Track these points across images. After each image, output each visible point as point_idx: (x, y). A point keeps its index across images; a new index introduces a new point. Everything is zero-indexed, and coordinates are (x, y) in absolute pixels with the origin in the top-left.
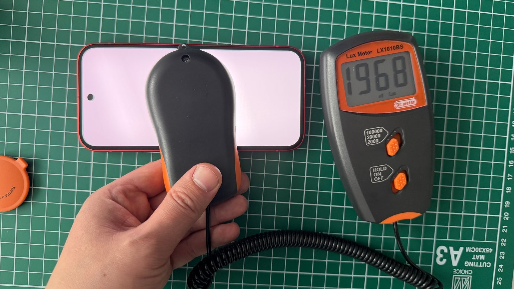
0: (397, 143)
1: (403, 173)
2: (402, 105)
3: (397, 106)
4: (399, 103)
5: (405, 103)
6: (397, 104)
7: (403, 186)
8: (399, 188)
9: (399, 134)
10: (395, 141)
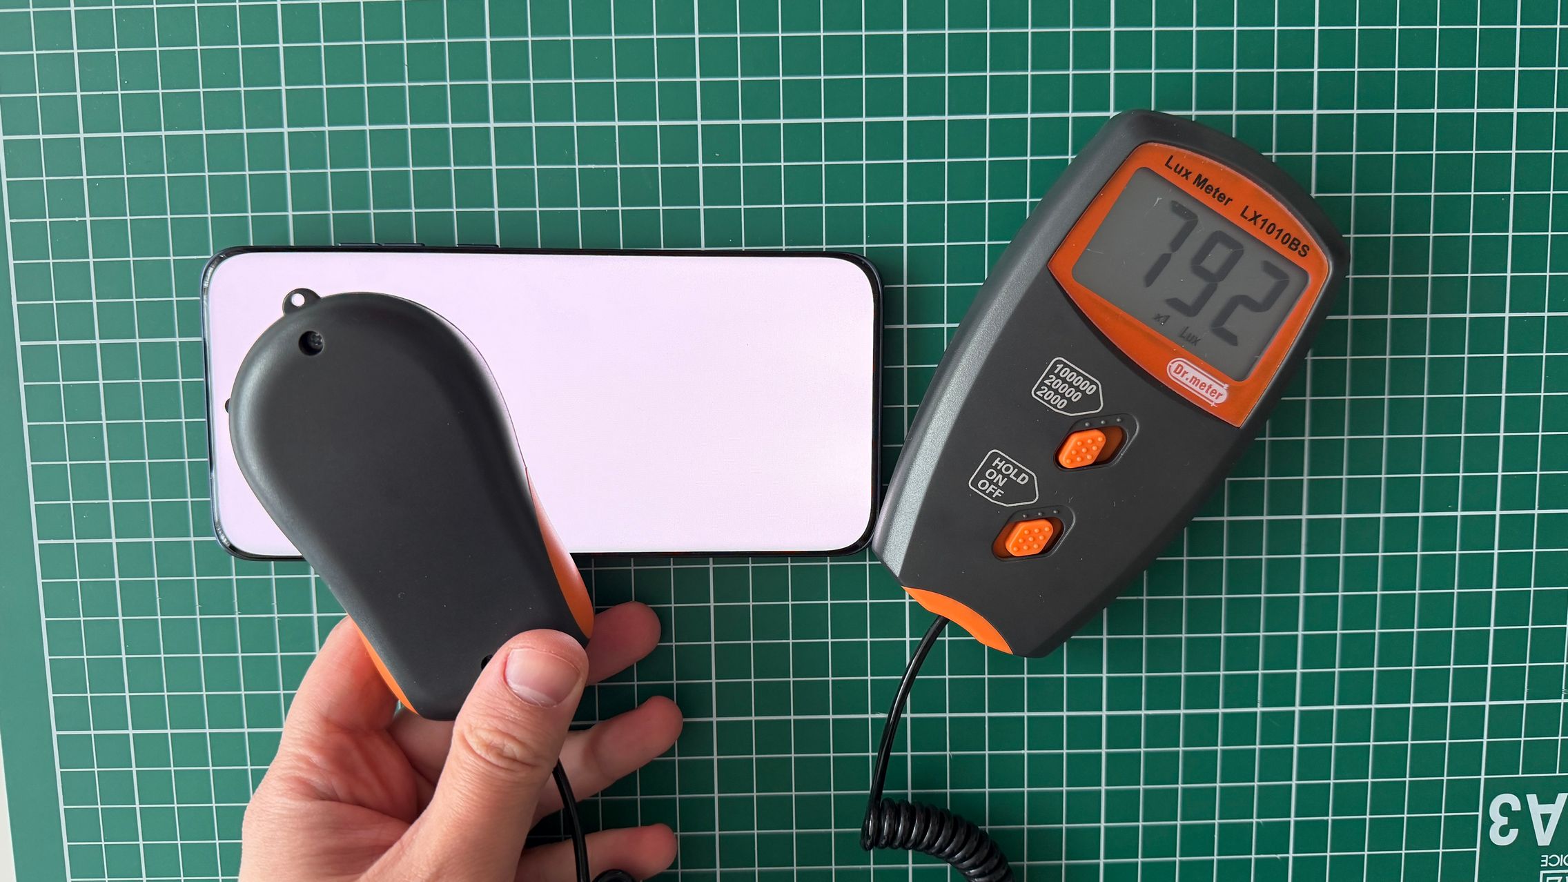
0: (1101, 449)
1: (1051, 528)
2: (1187, 379)
3: (1175, 371)
4: (1186, 368)
5: (1198, 381)
6: (1180, 365)
7: (1025, 551)
8: (1015, 549)
9: (1121, 433)
10: (1100, 439)
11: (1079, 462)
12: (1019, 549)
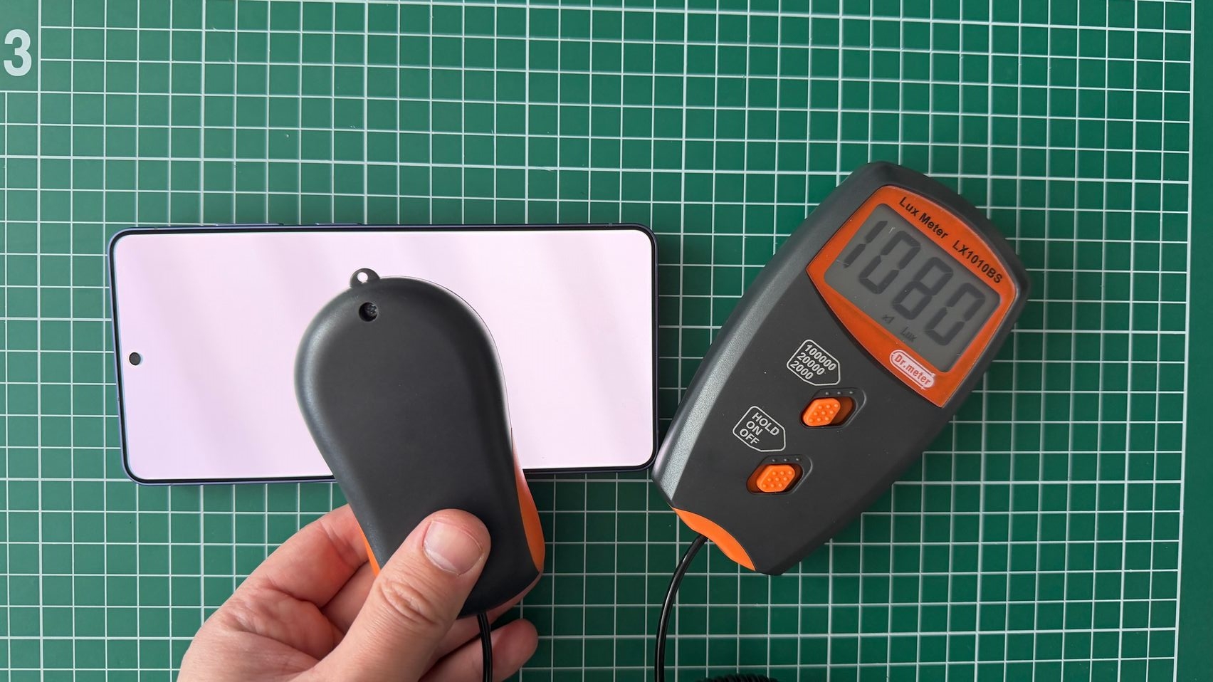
0: (836, 414)
1: (794, 472)
2: (904, 367)
3: (896, 360)
4: (905, 358)
5: (913, 368)
6: (900, 356)
7: (772, 489)
8: (764, 486)
9: (851, 403)
10: (836, 406)
11: (819, 422)
12: (768, 486)
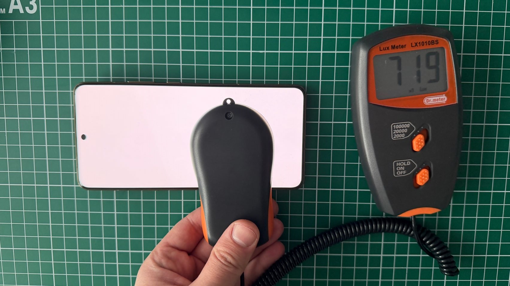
0: (423, 138)
1: (427, 170)
2: (432, 102)
4: (429, 99)
5: (435, 99)
6: (427, 100)
7: (424, 182)
8: (421, 183)
9: (426, 130)
10: (421, 137)
11: (421, 147)
